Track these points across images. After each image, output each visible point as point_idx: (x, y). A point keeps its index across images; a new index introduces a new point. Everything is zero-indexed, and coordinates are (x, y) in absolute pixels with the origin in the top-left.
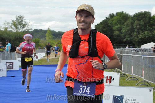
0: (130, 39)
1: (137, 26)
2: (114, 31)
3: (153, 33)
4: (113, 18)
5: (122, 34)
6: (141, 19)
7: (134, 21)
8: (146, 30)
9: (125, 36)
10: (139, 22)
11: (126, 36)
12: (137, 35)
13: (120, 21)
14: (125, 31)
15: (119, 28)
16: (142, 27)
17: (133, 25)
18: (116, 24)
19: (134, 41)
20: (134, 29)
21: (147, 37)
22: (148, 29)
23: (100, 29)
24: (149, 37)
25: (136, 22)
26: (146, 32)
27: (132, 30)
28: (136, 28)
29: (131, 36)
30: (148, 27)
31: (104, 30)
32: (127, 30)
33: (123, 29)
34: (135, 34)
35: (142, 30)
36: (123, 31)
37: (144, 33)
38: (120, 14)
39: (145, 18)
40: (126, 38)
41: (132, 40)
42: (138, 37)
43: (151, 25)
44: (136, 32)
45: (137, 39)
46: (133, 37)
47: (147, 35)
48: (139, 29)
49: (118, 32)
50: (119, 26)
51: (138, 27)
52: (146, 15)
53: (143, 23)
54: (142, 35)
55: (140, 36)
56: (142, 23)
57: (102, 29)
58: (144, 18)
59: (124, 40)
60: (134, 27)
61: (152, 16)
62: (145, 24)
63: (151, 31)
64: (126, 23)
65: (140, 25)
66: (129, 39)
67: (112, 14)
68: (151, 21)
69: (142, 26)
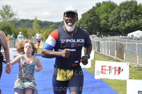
0: (117, 28)
1: (123, 14)
2: (101, 20)
3: (140, 22)
4: (100, 7)
5: (108, 22)
6: (128, 8)
7: (121, 10)
8: (132, 19)
9: (111, 25)
10: (126, 11)
11: (113, 25)
12: (123, 24)
13: (107, 10)
14: (112, 20)
15: (106, 17)
16: (128, 16)
17: (120, 14)
18: (103, 13)
19: (121, 30)
20: (121, 17)
21: (133, 25)
22: (134, 17)
23: (87, 18)
24: (135, 25)
25: (123, 11)
26: (132, 21)
27: (119, 18)
28: (123, 17)
29: (118, 25)
30: (134, 15)
31: (91, 19)
32: (113, 19)
33: (110, 17)
34: (122, 22)
35: (128, 18)
36: (110, 19)
37: (131, 22)
38: (107, 3)
39: (132, 7)
40: (113, 27)
41: (119, 28)
42: (124, 26)
43: (138, 14)
44: (123, 20)
45: (123, 28)
46: (120, 25)
47: (134, 24)
48: (125, 18)
49: (105, 21)
50: (105, 15)
51: (125, 15)
52: (132, 4)
53: (130, 12)
54: (129, 23)
55: (127, 25)
56: (128, 11)
57: (89, 18)
58: (130, 7)
59: (111, 29)
60: (121, 16)
61: (138, 5)
62: (131, 12)
63: (137, 19)
64: (112, 12)
65: (126, 13)
66: (115, 28)
67: (99, 3)
68: (138, 9)
69: (129, 14)
